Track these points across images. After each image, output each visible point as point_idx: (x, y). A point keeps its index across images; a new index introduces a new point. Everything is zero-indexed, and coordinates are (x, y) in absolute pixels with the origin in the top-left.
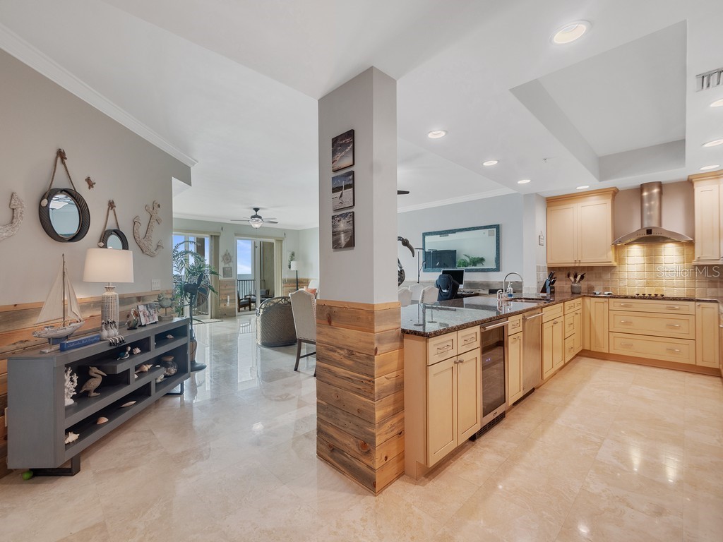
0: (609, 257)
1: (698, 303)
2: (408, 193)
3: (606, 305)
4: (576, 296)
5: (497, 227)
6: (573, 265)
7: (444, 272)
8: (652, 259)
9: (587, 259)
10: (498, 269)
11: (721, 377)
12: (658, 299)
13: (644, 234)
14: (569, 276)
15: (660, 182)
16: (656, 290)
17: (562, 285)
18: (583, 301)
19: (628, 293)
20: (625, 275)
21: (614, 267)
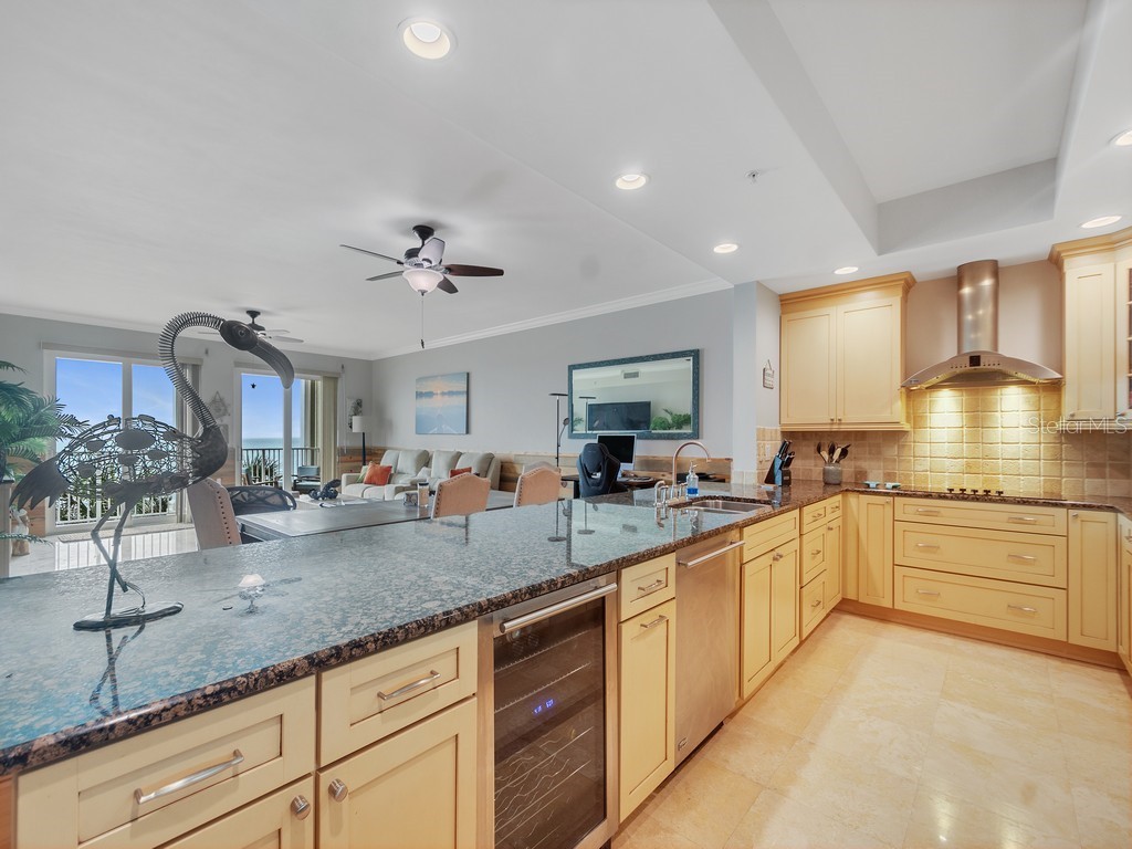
0: (894, 413)
1: (1073, 512)
2: (499, 273)
3: (889, 509)
4: (830, 489)
5: (695, 355)
6: (827, 428)
8: (978, 418)
9: (855, 417)
10: (696, 435)
11: (1122, 670)
12: (991, 501)
13: (966, 367)
14: (819, 449)
15: (995, 263)
16: (985, 481)
17: (807, 466)
18: (845, 505)
19: (931, 487)
20: (925, 449)
21: (905, 433)
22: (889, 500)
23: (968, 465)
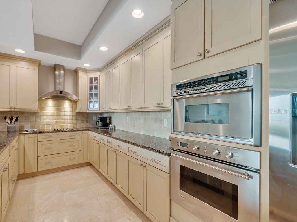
3: (36, 138)
6: (9, 110)
9: (21, 106)
11: (91, 165)
13: (59, 94)
14: (5, 118)
15: (64, 66)
18: (19, 138)
19: (46, 129)
20: (44, 117)
21: (38, 112)
22: (36, 135)
23: (56, 122)
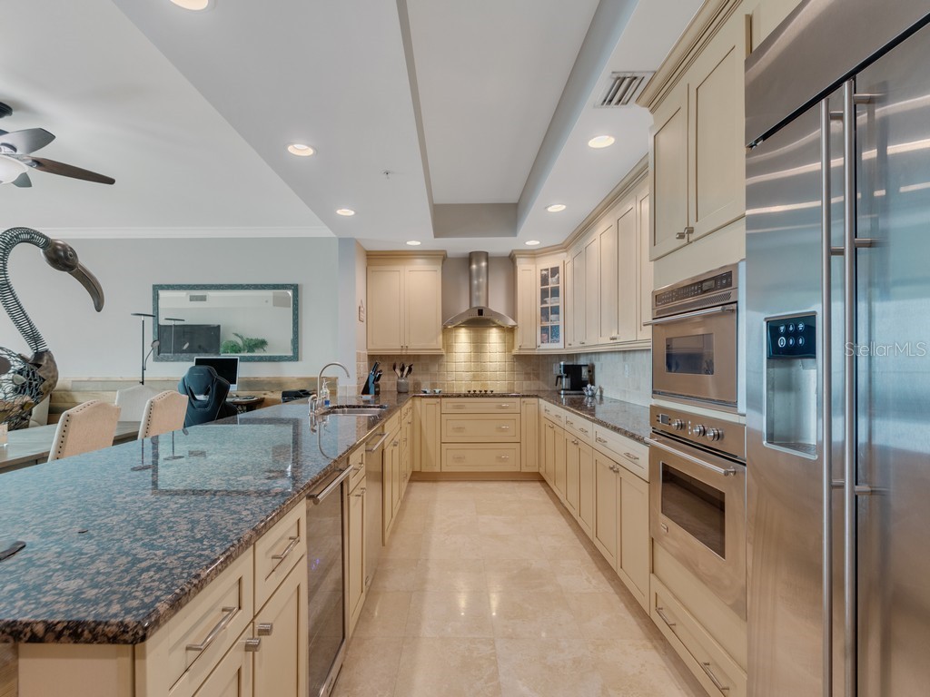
0: (434, 343)
1: (523, 399)
3: (438, 408)
5: (295, 288)
6: (398, 352)
7: (199, 362)
8: (478, 346)
10: (295, 357)
11: (542, 481)
12: (489, 396)
13: (475, 315)
14: (394, 368)
15: (487, 253)
16: (482, 385)
18: (413, 404)
19: (456, 391)
20: (453, 366)
21: (442, 355)
22: (439, 400)
23: (474, 376)
